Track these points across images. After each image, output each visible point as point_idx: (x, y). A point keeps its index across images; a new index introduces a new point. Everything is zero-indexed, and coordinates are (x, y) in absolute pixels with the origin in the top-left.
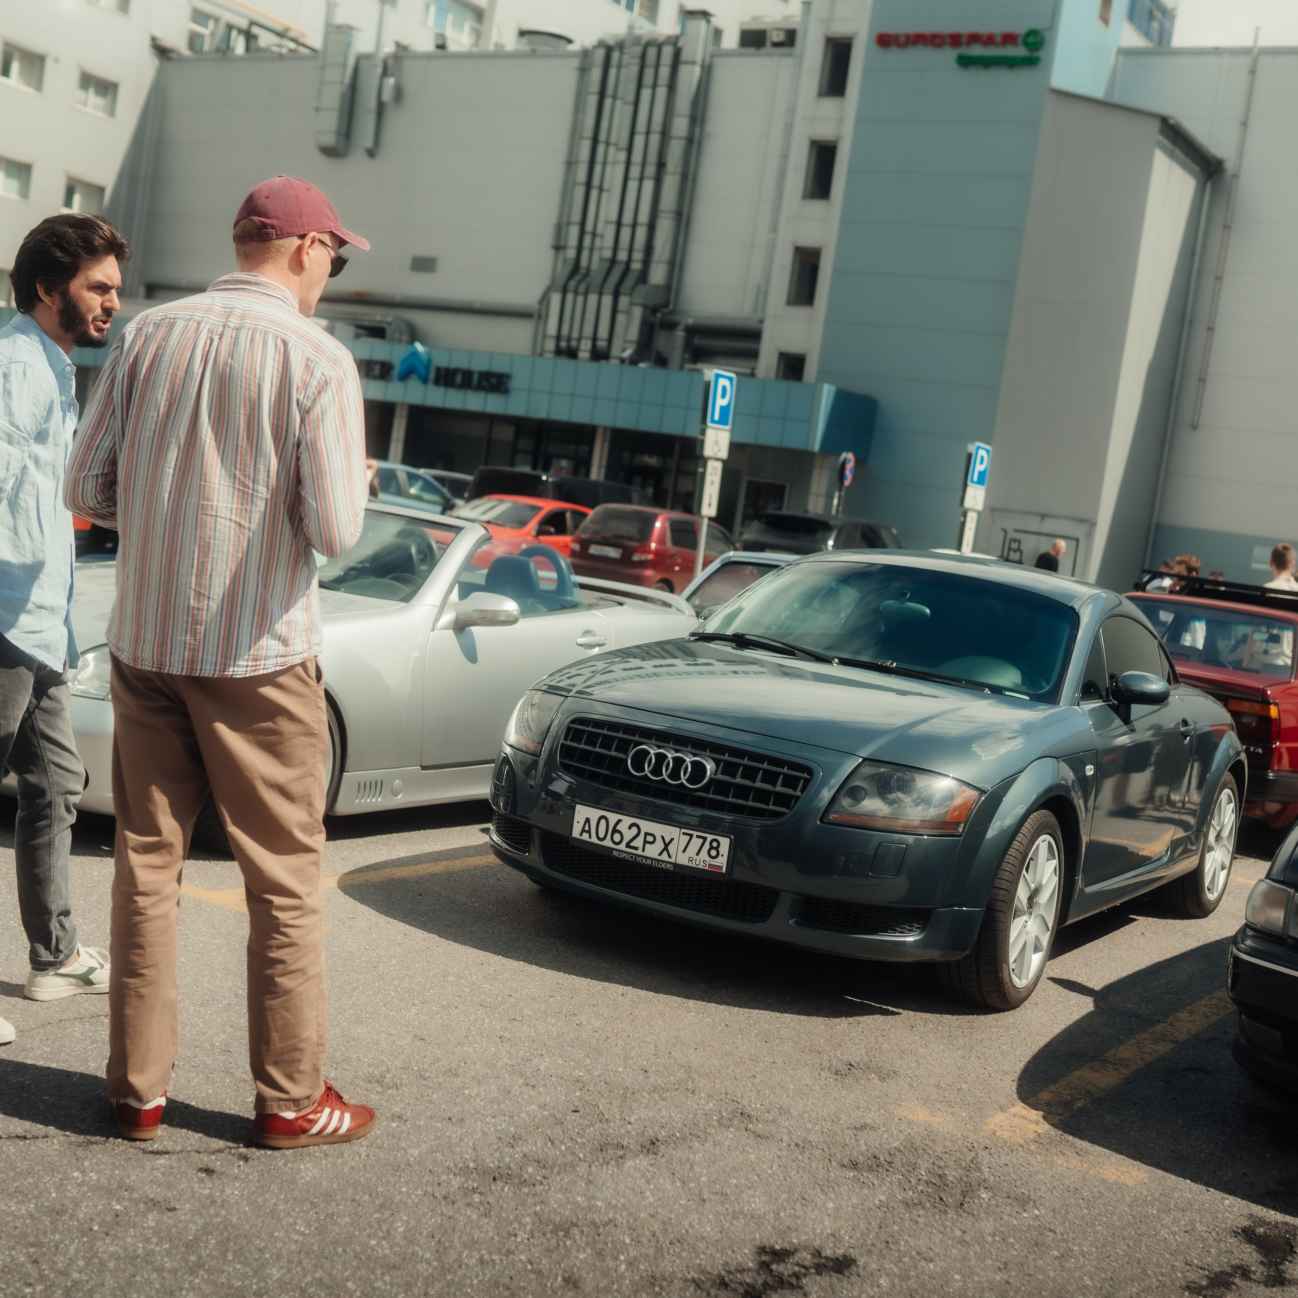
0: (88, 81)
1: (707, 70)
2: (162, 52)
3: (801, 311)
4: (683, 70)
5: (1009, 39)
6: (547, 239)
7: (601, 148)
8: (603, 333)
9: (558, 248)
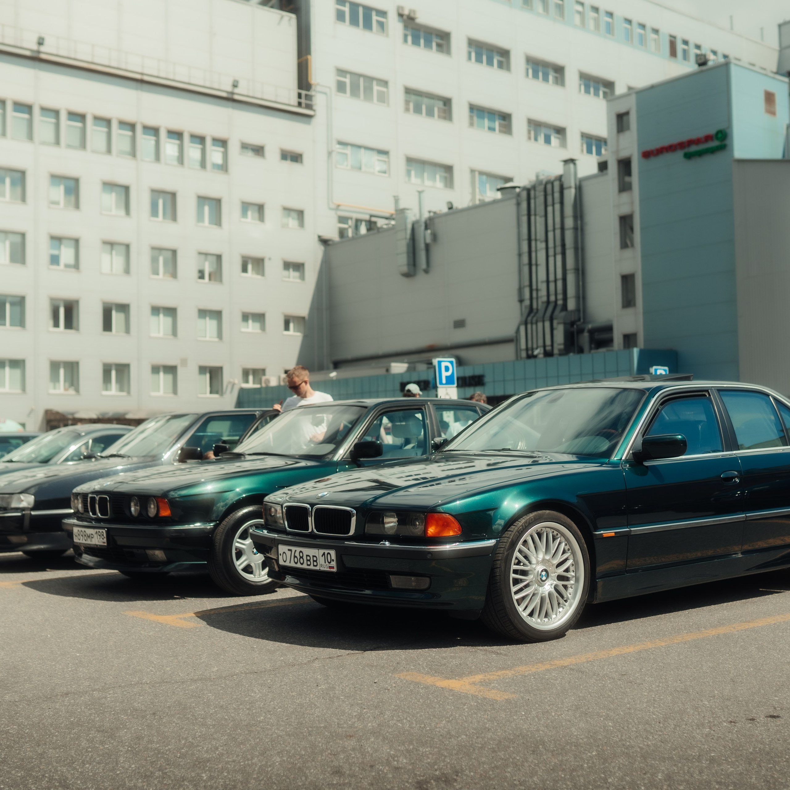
0: (288, 265)
1: (579, 189)
2: (324, 242)
3: (630, 310)
4: (566, 192)
5: (708, 138)
6: (516, 298)
7: (533, 243)
8: (548, 342)
9: (521, 301)
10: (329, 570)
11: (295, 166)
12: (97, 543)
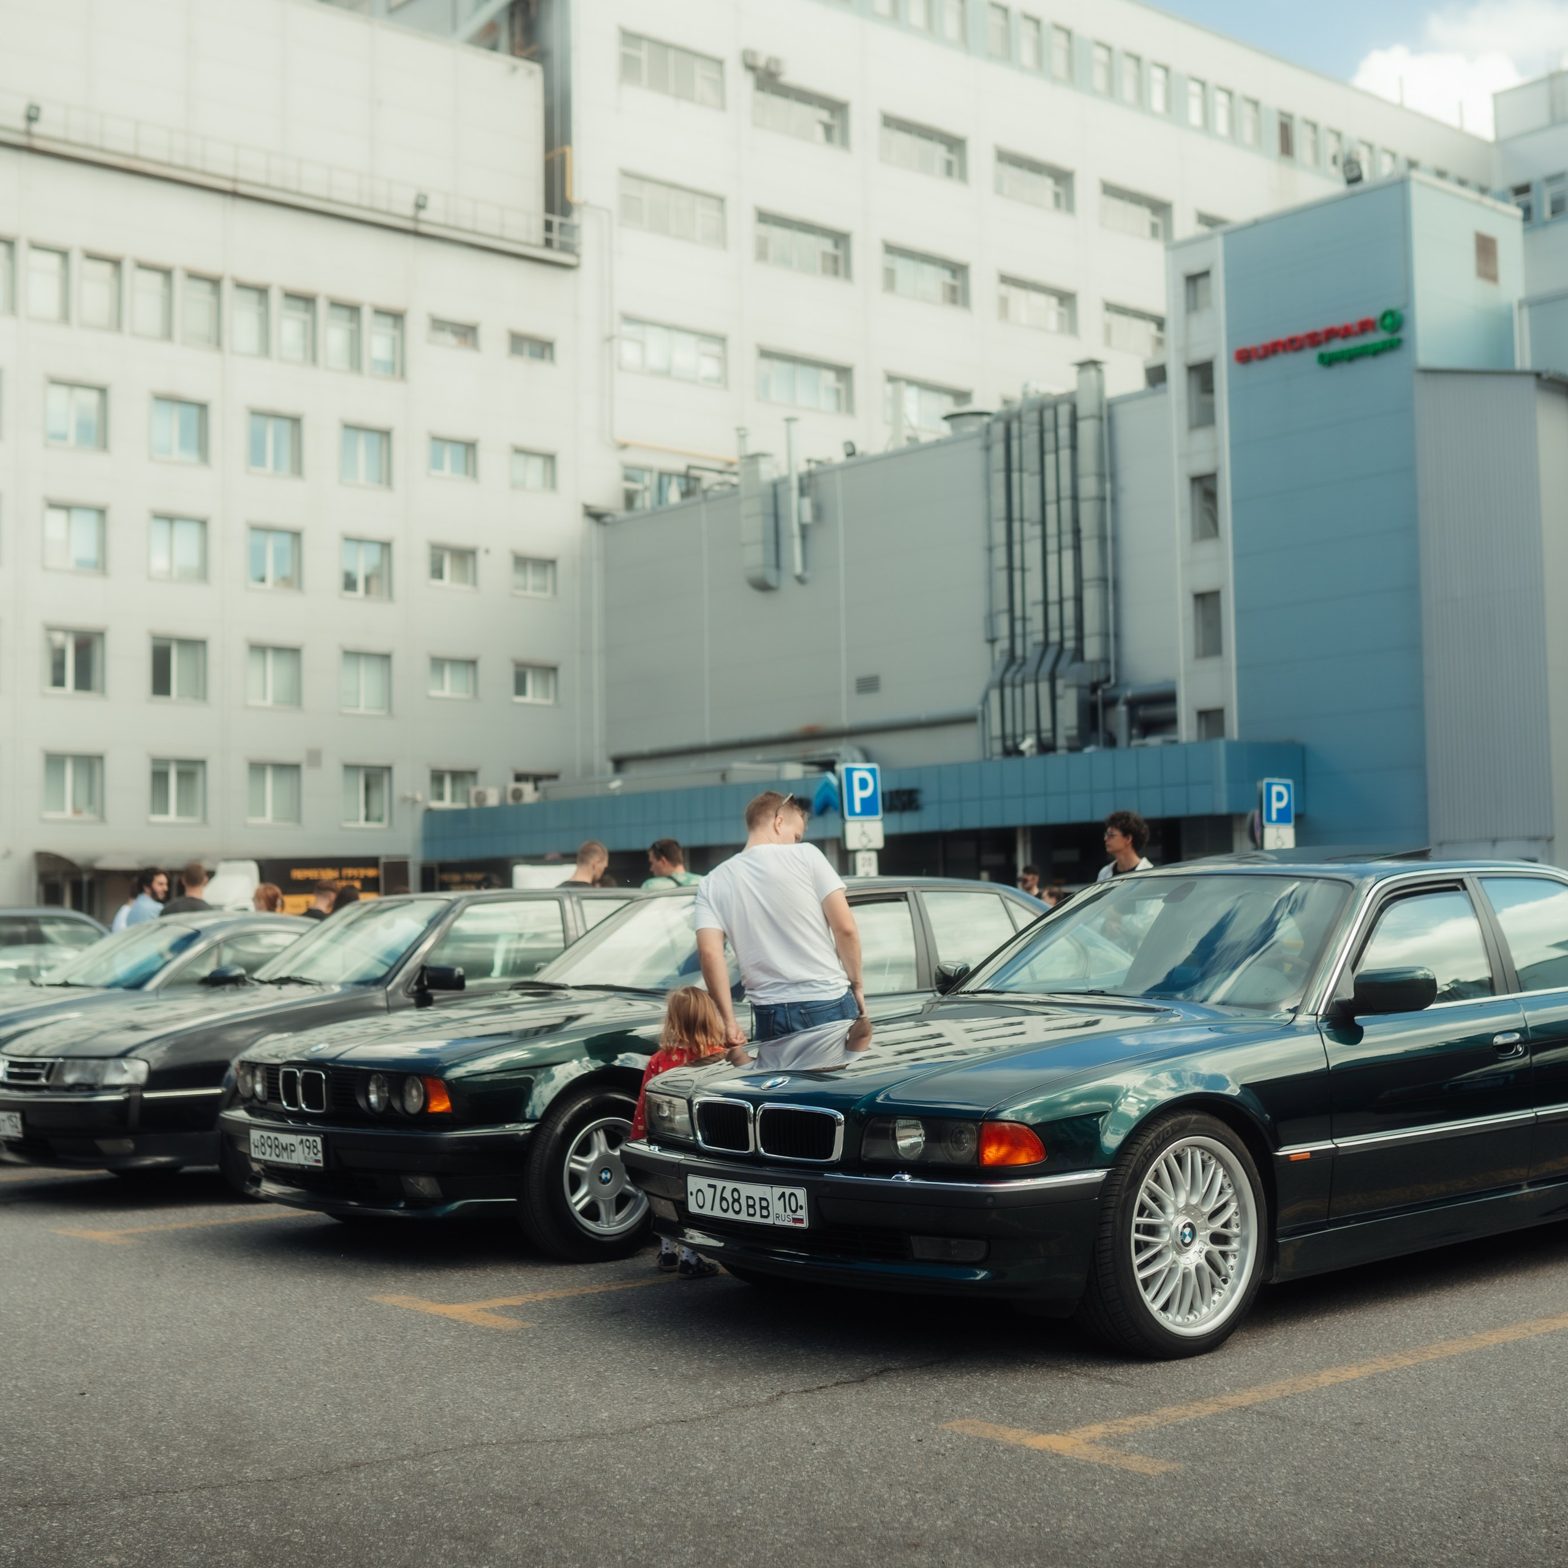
0: (524, 563)
1: (1107, 419)
2: (598, 518)
3: (1211, 664)
4: (1082, 426)
5: (1366, 326)
6: (981, 635)
7: (1016, 526)
9: (992, 641)
10: (793, 1225)
11: (541, 368)
12: (303, 1162)
